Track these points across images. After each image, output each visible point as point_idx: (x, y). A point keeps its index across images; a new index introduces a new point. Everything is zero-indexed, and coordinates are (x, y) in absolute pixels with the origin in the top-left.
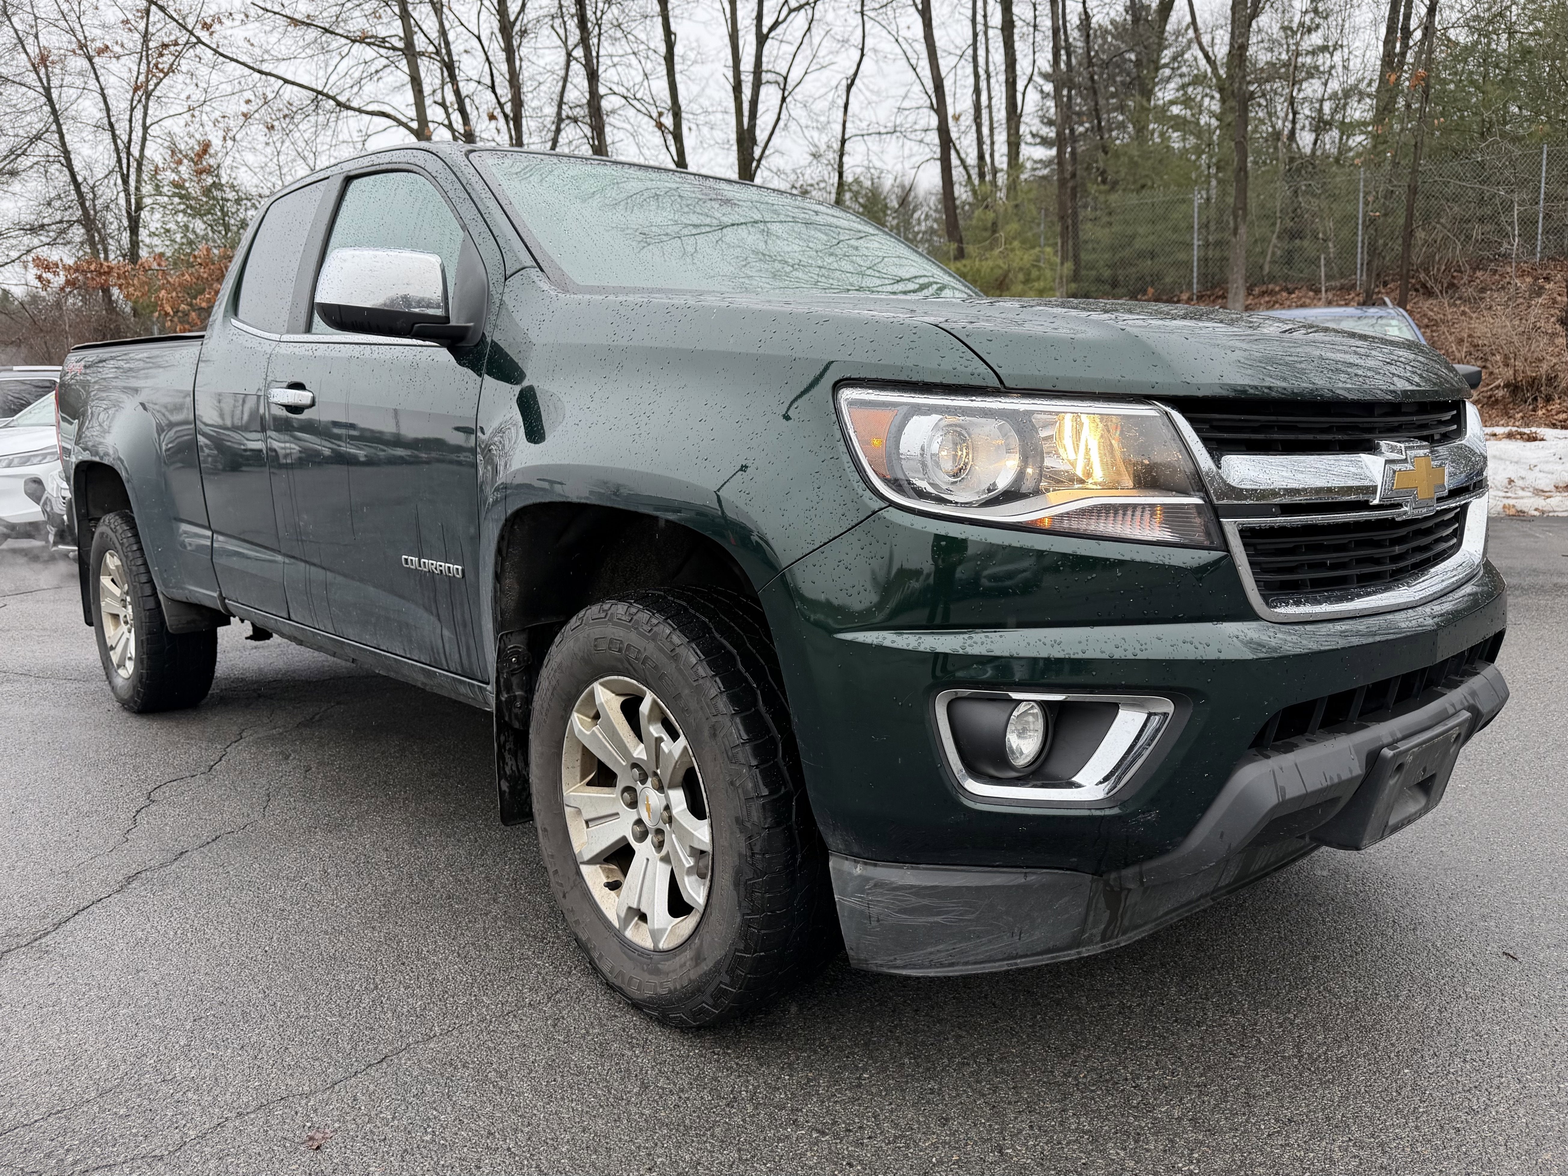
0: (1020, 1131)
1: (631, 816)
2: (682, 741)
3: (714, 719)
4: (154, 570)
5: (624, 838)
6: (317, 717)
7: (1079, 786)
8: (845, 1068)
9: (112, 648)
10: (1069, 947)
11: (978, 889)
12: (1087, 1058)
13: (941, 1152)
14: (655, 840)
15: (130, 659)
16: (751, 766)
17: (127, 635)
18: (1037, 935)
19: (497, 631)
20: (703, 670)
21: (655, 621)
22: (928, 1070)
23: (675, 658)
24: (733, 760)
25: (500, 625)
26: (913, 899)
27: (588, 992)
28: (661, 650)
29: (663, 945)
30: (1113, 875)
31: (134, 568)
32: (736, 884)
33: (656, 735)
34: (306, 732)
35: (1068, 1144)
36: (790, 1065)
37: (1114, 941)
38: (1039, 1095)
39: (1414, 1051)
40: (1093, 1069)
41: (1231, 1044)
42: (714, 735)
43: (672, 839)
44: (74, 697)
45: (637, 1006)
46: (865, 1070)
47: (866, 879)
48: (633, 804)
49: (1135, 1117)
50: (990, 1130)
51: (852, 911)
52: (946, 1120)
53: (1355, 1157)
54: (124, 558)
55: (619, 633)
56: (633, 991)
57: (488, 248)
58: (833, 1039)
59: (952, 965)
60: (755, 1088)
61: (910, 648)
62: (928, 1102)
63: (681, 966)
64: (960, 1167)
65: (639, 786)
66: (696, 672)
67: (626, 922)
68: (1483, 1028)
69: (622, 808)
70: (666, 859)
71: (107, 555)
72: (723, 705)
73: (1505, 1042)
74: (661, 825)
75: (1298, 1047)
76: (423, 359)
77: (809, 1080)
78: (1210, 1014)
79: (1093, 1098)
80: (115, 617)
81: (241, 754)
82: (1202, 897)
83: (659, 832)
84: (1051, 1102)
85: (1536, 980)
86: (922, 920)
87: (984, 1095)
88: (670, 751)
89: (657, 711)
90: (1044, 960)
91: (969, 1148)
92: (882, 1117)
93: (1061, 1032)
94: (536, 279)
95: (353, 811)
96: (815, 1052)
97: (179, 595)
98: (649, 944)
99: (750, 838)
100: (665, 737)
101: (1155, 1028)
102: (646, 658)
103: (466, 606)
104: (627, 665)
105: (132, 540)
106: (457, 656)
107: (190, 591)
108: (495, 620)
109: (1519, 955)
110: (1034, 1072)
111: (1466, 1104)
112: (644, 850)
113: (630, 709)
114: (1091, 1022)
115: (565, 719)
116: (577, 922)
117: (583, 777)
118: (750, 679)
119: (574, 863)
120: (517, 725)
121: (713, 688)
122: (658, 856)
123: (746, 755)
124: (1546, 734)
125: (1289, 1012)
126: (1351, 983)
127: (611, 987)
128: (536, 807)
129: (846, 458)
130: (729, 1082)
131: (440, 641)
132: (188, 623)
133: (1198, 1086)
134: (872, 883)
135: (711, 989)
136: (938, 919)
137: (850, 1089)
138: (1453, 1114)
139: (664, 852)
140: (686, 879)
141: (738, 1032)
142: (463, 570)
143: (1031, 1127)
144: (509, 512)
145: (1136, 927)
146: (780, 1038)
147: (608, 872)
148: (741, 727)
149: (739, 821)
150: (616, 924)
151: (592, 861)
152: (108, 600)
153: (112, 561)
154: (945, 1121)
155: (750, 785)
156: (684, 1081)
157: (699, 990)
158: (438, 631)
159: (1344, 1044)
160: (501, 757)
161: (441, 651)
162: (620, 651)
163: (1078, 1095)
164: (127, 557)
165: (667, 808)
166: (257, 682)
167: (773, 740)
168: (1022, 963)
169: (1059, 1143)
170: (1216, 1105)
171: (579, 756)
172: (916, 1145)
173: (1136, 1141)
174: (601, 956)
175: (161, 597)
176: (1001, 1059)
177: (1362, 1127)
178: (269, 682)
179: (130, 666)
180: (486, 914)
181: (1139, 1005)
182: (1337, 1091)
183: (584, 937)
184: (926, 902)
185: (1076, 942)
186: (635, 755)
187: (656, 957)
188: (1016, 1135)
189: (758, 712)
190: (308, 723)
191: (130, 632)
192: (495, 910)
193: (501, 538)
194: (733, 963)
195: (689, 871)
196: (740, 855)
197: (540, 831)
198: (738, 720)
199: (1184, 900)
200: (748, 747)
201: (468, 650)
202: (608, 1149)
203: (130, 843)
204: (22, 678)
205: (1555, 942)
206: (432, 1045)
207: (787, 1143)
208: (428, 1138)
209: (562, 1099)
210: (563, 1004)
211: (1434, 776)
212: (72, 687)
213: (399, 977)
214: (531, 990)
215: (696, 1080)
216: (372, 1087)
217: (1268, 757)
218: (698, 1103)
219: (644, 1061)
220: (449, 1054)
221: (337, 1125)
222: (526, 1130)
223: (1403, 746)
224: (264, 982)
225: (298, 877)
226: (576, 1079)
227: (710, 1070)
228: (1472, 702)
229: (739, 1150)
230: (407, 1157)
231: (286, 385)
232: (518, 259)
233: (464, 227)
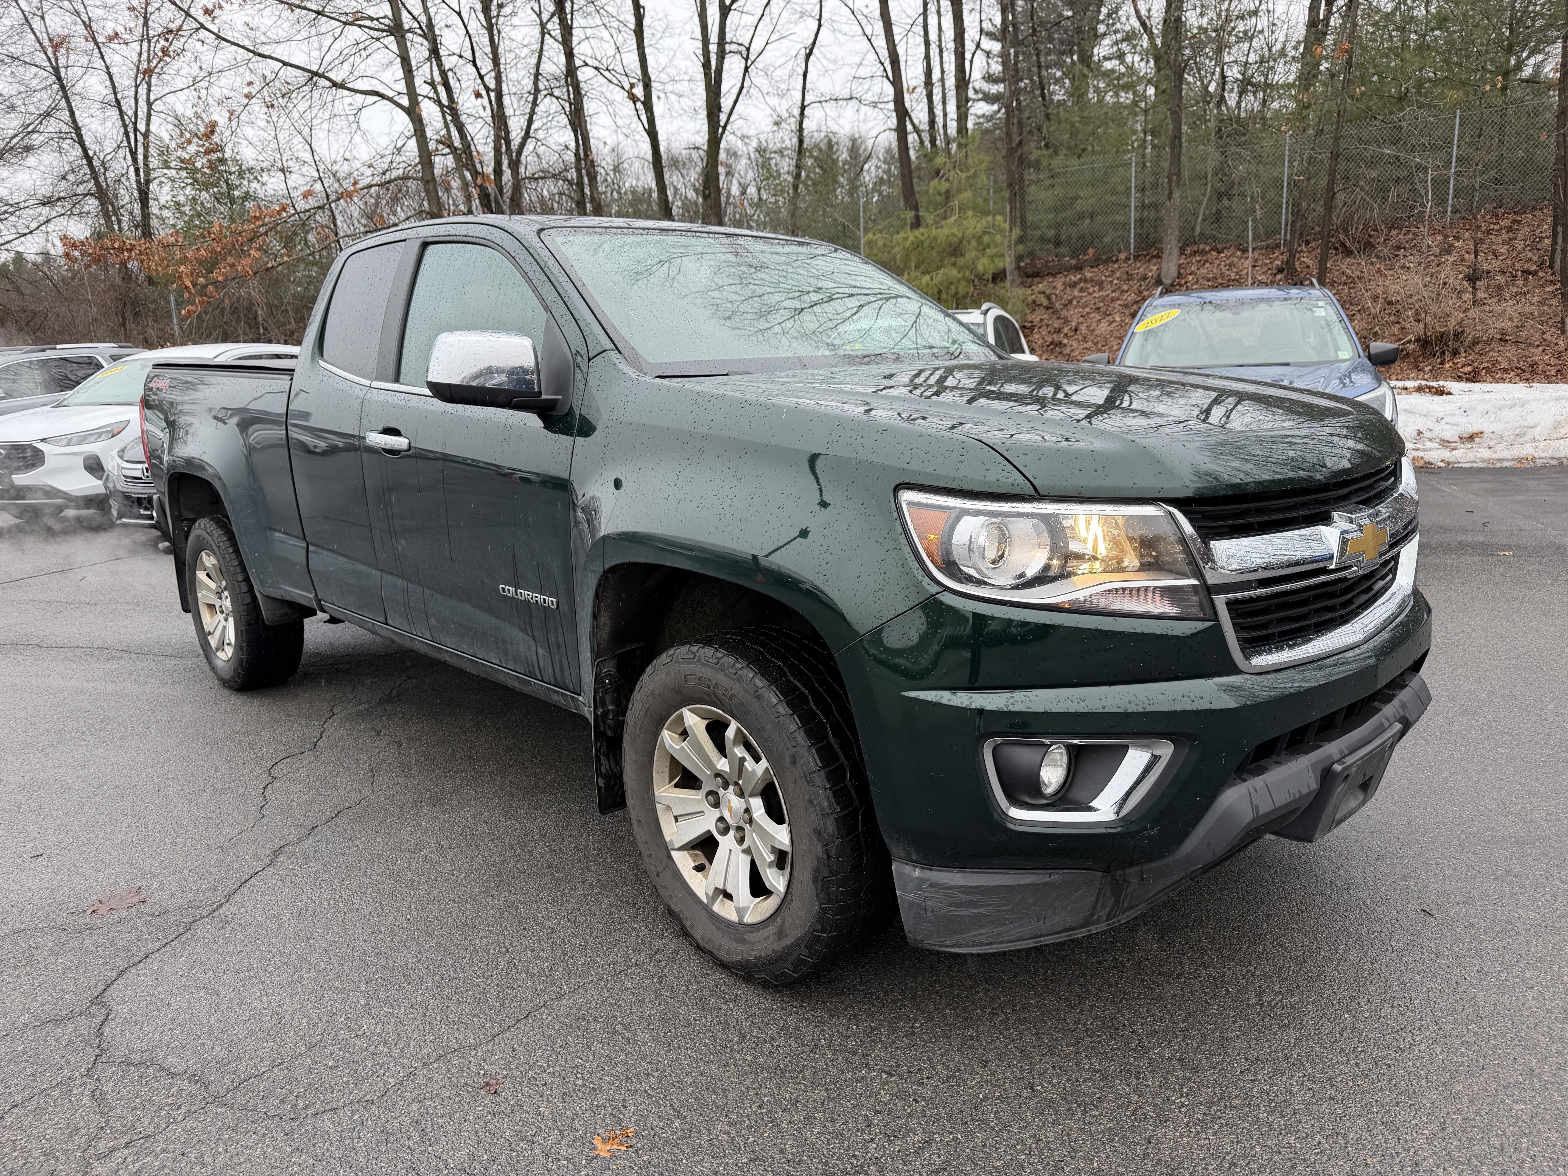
0: (1046, 1071)
1: (715, 814)
2: (764, 763)
3: (794, 750)
4: (252, 572)
5: (709, 831)
6: (394, 692)
7: (1096, 810)
8: (899, 1018)
9: (210, 633)
10: (1082, 926)
11: (1012, 887)
12: (1092, 1007)
13: (986, 1090)
14: (738, 836)
15: (229, 644)
16: (826, 789)
17: (223, 623)
18: (1058, 918)
19: (594, 659)
20: (783, 709)
21: (739, 666)
22: (966, 1019)
23: (759, 697)
24: (810, 782)
25: (596, 654)
26: (962, 896)
27: (681, 953)
28: (746, 690)
29: (747, 919)
30: (1119, 872)
31: (231, 568)
32: (815, 880)
33: (740, 755)
34: (389, 707)
35: (1084, 1081)
36: (855, 1016)
37: (1116, 919)
38: (1057, 1040)
39: (1352, 998)
40: (1097, 1017)
41: (1206, 994)
42: (794, 762)
43: (752, 837)
44: (175, 675)
45: (724, 966)
46: (916, 1020)
47: (923, 881)
48: (716, 805)
49: (1135, 1058)
50: (1022, 1070)
51: (911, 904)
52: (986, 1062)
53: (1309, 1089)
54: (220, 558)
55: (707, 673)
56: (723, 955)
57: (571, 329)
58: (886, 993)
59: (990, 944)
60: (830, 1036)
61: (964, 706)
62: (970, 1047)
63: (765, 939)
64: (1002, 1102)
65: (721, 792)
66: (777, 711)
67: (713, 899)
68: (1406, 977)
69: (706, 807)
70: (748, 851)
71: (203, 553)
72: (801, 737)
73: (1425, 989)
74: (742, 824)
75: (1259, 995)
76: (516, 422)
77: (872, 1030)
78: (1187, 968)
79: (1100, 1042)
80: (211, 607)
81: (336, 730)
82: (1183, 878)
83: (740, 829)
84: (1067, 1046)
85: (1448, 935)
86: (968, 912)
87: (1013, 1041)
88: (754, 771)
89: (740, 736)
90: (1063, 937)
91: (1007, 1086)
92: (935, 1060)
93: (1069, 985)
94: (616, 361)
95: (449, 785)
96: (874, 1005)
97: (276, 593)
98: (734, 917)
99: (826, 845)
100: (748, 757)
101: (1143, 980)
102: (732, 696)
103: (560, 632)
104: (714, 698)
105: (228, 544)
106: (551, 670)
107: (286, 591)
108: (592, 651)
109: (1434, 912)
110: (1051, 1020)
111: (1395, 1043)
112: (727, 843)
113: (716, 730)
114: (1092, 976)
115: (657, 734)
116: (670, 896)
117: (671, 781)
118: (821, 716)
119: (665, 849)
120: (609, 733)
121: (793, 724)
122: (740, 848)
123: (820, 779)
125: (1250, 965)
126: (1299, 938)
127: (700, 949)
128: (630, 801)
129: (907, 549)
130: (809, 1032)
131: (535, 657)
132: (282, 615)
133: (1181, 1031)
134: (928, 883)
135: (792, 958)
136: (981, 910)
137: (906, 1037)
138: (1385, 1052)
139: (745, 846)
140: (768, 871)
141: (809, 987)
142: (557, 603)
143: (1054, 1068)
144: (607, 566)
145: (1132, 908)
146: (843, 993)
147: (694, 857)
148: (816, 757)
149: (817, 832)
150: (705, 900)
151: (681, 849)
152: (204, 592)
153: (209, 560)
154: (985, 1063)
155: (826, 804)
156: (772, 1031)
157: (781, 959)
158: (533, 648)
159: (1296, 993)
160: (598, 759)
161: (536, 665)
162: (708, 687)
163: (1087, 1040)
164: (224, 558)
165: (747, 811)
166: (332, 656)
167: (842, 766)
168: (1045, 940)
169: (1077, 1081)
170: (1198, 1047)
171: (668, 764)
172: (965, 1084)
173: (1138, 1079)
174: (692, 925)
175: (258, 595)
176: (1024, 1009)
177: (1314, 1064)
178: (343, 656)
179: (229, 651)
180: (583, 882)
181: (1128, 960)
182: (1293, 1034)
183: (676, 908)
184: (972, 898)
185: (1087, 923)
186: (719, 767)
187: (741, 929)
188: (1043, 1074)
189: (828, 743)
190: (389, 699)
191: (226, 620)
192: (590, 878)
193: (599, 585)
194: (812, 940)
195: (770, 865)
196: (818, 858)
197: (634, 822)
198: (814, 751)
199: (1169, 883)
200: (822, 773)
201: (561, 666)
202: (724, 1091)
203: (267, 819)
204: (124, 655)
205: (1463, 899)
206: (564, 1002)
207: (864, 1083)
208: (580, 1082)
209: (679, 1047)
210: (663, 963)
211: (1371, 778)
212: (171, 663)
213: (524, 941)
214: (634, 951)
215: (782, 1029)
216: (525, 1039)
217: (1245, 780)
218: (787, 1050)
219: (738, 1013)
220: (579, 1009)
221: (505, 1072)
222: (656, 1074)
223: (1349, 760)
224: (414, 948)
225: (418, 849)
226: (687, 1030)
227: (792, 1021)
228: (1402, 713)
229: (827, 1090)
230: (567, 1099)
231: (381, 429)
232: (598, 343)
233: (547, 308)
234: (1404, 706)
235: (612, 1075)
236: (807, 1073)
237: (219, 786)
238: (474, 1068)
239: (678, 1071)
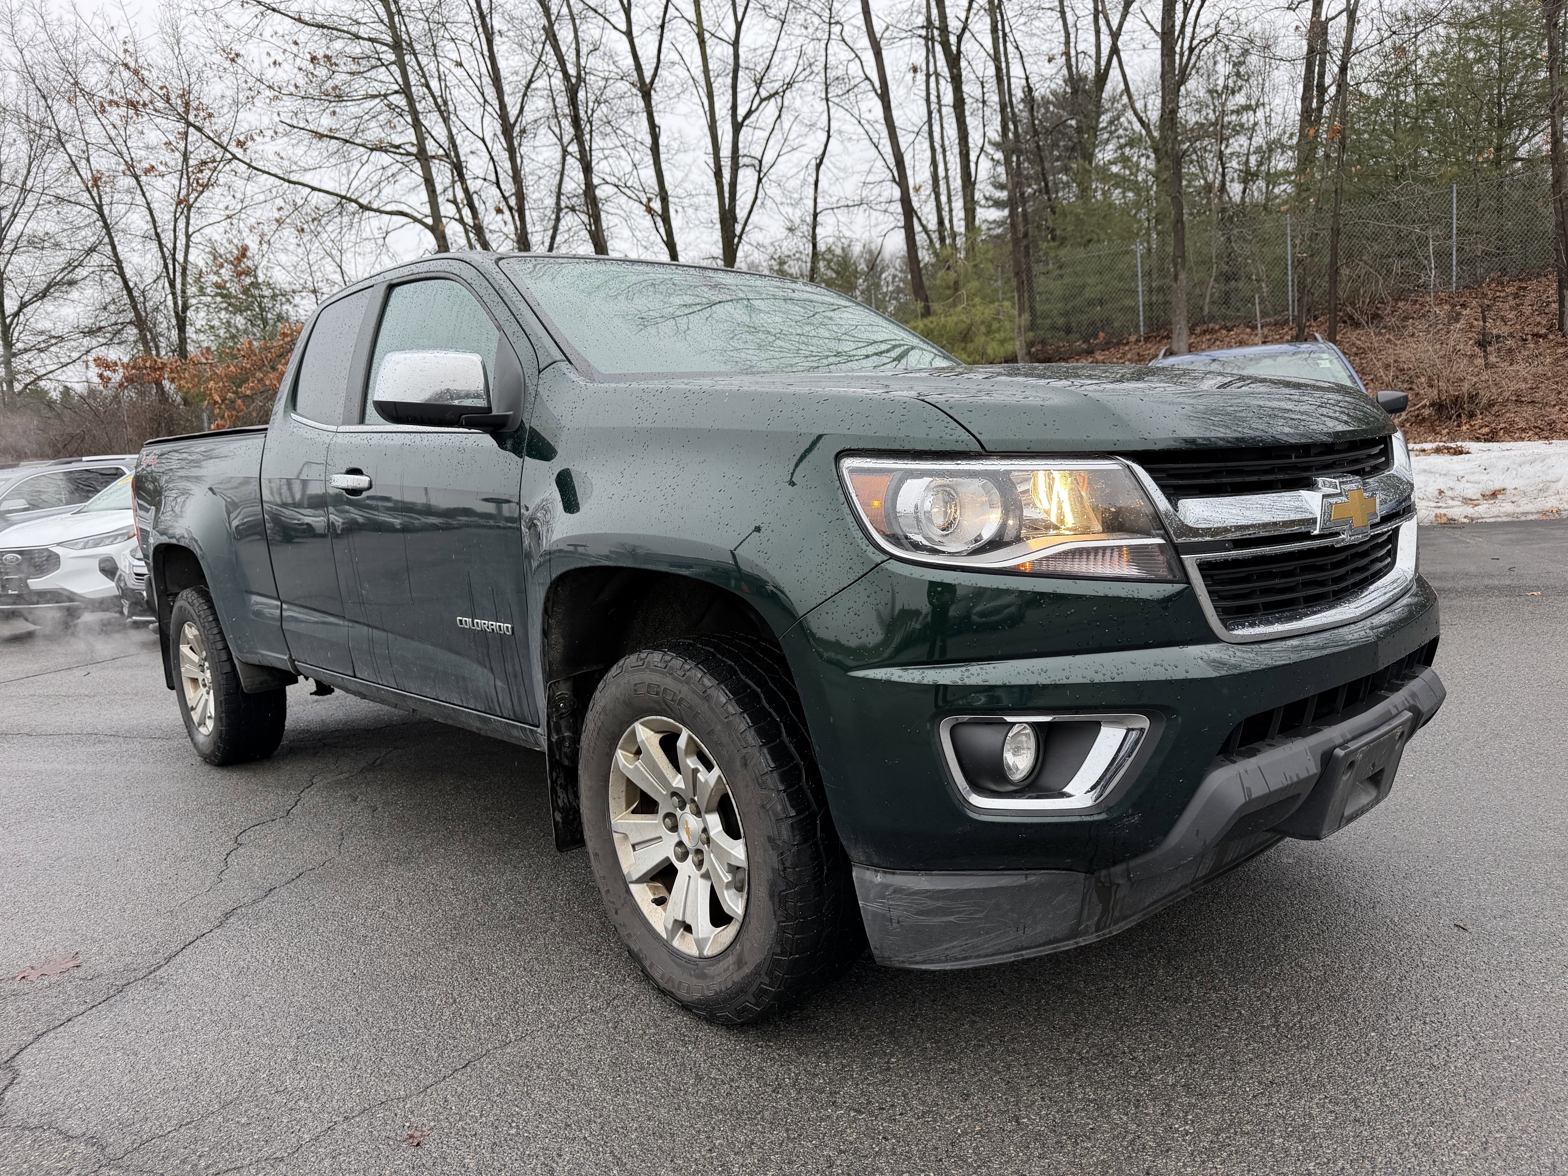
0: (1033, 1103)
1: (674, 838)
2: (716, 771)
3: (744, 751)
4: (229, 638)
5: (667, 859)
6: (378, 762)
7: (1069, 795)
8: (874, 1054)
9: (193, 709)
10: (1067, 938)
11: (985, 890)
12: (1088, 1035)
13: (965, 1124)
14: (696, 859)
15: (210, 717)
16: (779, 791)
17: (205, 696)
18: (1039, 928)
19: (546, 681)
20: (733, 708)
21: (687, 667)
22: (948, 1052)
23: (707, 698)
24: (762, 785)
25: (549, 675)
26: (929, 902)
27: (642, 997)
28: (694, 692)
29: (707, 952)
30: (1104, 873)
31: (211, 637)
32: (771, 896)
33: (693, 767)
34: (370, 776)
35: (1077, 1111)
36: (826, 1054)
37: (1107, 931)
38: (1048, 1070)
39: (1379, 1016)
40: (1094, 1045)
41: (1216, 1017)
42: (745, 765)
43: (710, 858)
44: (160, 754)
45: (686, 1007)
46: (892, 1055)
47: (886, 886)
48: (674, 828)
49: (1134, 1086)
50: (1007, 1102)
51: (875, 915)
52: (968, 1095)
53: (1331, 1112)
54: (202, 628)
55: (655, 678)
56: (683, 994)
57: (522, 345)
58: (862, 1029)
59: (965, 958)
60: (796, 1075)
61: (915, 681)
62: (950, 1081)
63: (725, 971)
64: (983, 1136)
65: (678, 812)
66: (726, 711)
67: (673, 933)
68: (1440, 992)
69: (664, 832)
70: (706, 876)
71: (186, 626)
72: (752, 738)
73: (1460, 1004)
74: (700, 846)
75: (1275, 1017)
76: (469, 445)
77: (844, 1066)
78: (1195, 992)
79: (1096, 1071)
80: (195, 681)
81: (313, 798)
82: (1182, 887)
83: (699, 852)
84: (1059, 1075)
85: (1485, 948)
86: (936, 920)
87: (999, 1072)
88: (706, 781)
89: (692, 745)
90: (1047, 950)
91: (989, 1119)
92: (910, 1096)
93: (1064, 1013)
94: (566, 371)
95: (418, 845)
96: (847, 1041)
97: (253, 659)
98: (694, 952)
99: (782, 854)
100: (701, 768)
101: (1147, 1006)
102: (681, 699)
103: (517, 660)
104: (664, 706)
105: (208, 612)
106: (509, 703)
107: (263, 655)
108: (544, 671)
109: (1469, 927)
110: (1042, 1050)
111: (1428, 1061)
112: (685, 869)
113: (668, 744)
114: (1090, 1004)
115: (610, 755)
116: (629, 935)
117: (628, 807)
118: (774, 714)
119: (623, 883)
120: (566, 762)
121: (742, 723)
122: (699, 873)
123: (774, 781)
124: (1484, 725)
125: (1265, 986)
126: (1320, 958)
127: (662, 992)
128: (587, 835)
129: (850, 519)
130: (773, 1071)
131: (493, 691)
132: (261, 683)
133: (1188, 1056)
134: (891, 890)
135: (754, 988)
136: (952, 918)
137: (881, 1073)
138: (1417, 1070)
139: (704, 870)
140: (725, 892)
141: (777, 1027)
142: (512, 628)
143: (1043, 1099)
144: (554, 576)
145: (1125, 918)
146: (815, 1031)
147: (654, 890)
148: (768, 757)
149: (771, 840)
150: (664, 936)
151: (639, 881)
152: (187, 666)
153: (190, 632)
154: (966, 1097)
155: (779, 807)
156: (733, 1072)
157: (742, 991)
158: (492, 682)
159: (1316, 1013)
160: (554, 791)
161: (495, 699)
162: (657, 694)
163: (1082, 1069)
164: (204, 627)
165: (705, 830)
166: (320, 732)
167: (797, 766)
168: (1027, 954)
169: (1068, 1111)
170: (1206, 1072)
171: (624, 788)
172: (943, 1119)
173: (1137, 1107)
174: (652, 964)
175: (236, 661)
176: (1013, 1040)
177: (1335, 1085)
178: (332, 732)
179: (210, 724)
180: (546, 932)
181: (1131, 986)
182: (1312, 1055)
183: (635, 948)
184: (940, 904)
185: (1074, 934)
186: (674, 785)
187: (702, 963)
188: (1030, 1106)
189: (782, 742)
190: (371, 767)
191: (208, 693)
192: (553, 927)
193: (547, 599)
194: (772, 965)
195: (728, 886)
196: (773, 870)
197: (592, 856)
198: (765, 751)
199: (1166, 892)
200: (775, 774)
201: (519, 698)
202: (672, 1135)
203: (224, 883)
204: (112, 738)
205: (1501, 913)
206: (509, 1050)
207: (829, 1122)
208: (513, 1131)
209: (628, 1092)
210: (621, 1009)
211: (1382, 771)
212: (156, 745)
213: (474, 991)
214: (591, 997)
215: (744, 1070)
216: (459, 1089)
217: (1234, 762)
218: (747, 1091)
219: (698, 1056)
220: (524, 1057)
221: (432, 1124)
222: (599, 1121)
223: (1353, 746)
224: (356, 1001)
225: (375, 906)
226: (638, 1074)
227: (755, 1061)
228: (1412, 702)
229: (787, 1130)
230: (497, 1149)
231: (344, 471)
232: (549, 354)
233: (499, 328)
234: (1413, 695)
235: (551, 1123)
236: (766, 1113)
237: (182, 854)
238: (398, 1121)
239: (624, 1117)
